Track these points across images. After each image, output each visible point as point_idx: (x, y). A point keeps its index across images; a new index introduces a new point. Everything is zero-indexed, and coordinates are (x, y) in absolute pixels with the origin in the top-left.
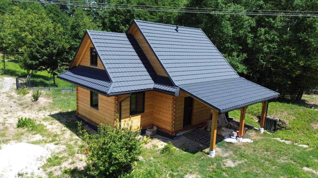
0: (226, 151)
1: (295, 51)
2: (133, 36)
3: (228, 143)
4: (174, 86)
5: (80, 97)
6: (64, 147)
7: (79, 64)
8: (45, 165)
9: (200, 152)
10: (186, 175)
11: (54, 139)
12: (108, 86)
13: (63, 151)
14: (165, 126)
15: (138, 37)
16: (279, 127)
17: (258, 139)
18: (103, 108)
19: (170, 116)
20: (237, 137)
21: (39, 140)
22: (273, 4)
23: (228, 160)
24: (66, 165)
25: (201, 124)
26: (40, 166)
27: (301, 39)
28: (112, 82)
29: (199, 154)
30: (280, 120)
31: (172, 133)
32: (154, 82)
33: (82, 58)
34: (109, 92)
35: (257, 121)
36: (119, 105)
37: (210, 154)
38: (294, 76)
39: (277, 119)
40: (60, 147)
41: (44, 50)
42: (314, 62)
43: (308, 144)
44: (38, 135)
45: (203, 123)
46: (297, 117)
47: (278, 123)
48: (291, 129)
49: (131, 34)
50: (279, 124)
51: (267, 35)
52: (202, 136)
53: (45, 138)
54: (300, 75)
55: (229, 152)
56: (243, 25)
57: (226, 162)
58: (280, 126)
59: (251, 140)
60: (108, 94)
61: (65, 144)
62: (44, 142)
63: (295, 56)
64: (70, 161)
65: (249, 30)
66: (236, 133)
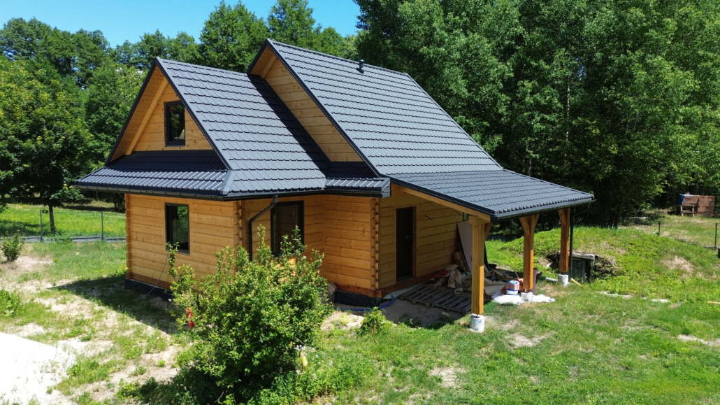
0: (505, 321)
1: (597, 126)
2: (264, 80)
3: (502, 305)
4: (376, 177)
5: (137, 230)
6: (109, 343)
7: (133, 149)
8: (64, 382)
9: (448, 325)
10: (432, 371)
11: (78, 329)
12: (223, 177)
13: (106, 352)
14: (355, 279)
15: (279, 80)
16: (597, 273)
17: (564, 295)
18: (203, 246)
19: (367, 254)
20: (519, 292)
21: (36, 334)
22: (542, 32)
23: (514, 335)
24: (124, 377)
25: (433, 274)
26: (52, 384)
27: (606, 99)
28: (231, 169)
29: (447, 328)
30: (596, 257)
31: (375, 292)
32: (324, 176)
33: (143, 133)
34: (226, 190)
35: (548, 265)
36: (245, 230)
37: (472, 325)
38: (600, 177)
39: (591, 256)
40: (96, 344)
41: (28, 144)
42: (639, 145)
43: (668, 297)
44: (31, 326)
45: (438, 272)
46: (629, 250)
47: (593, 264)
48: (622, 274)
49: (259, 77)
50: (595, 266)
51: (538, 96)
52: (442, 297)
53: (52, 330)
54: (613, 175)
55: (511, 321)
56: (487, 76)
57: (512, 339)
58: (598, 271)
59: (549, 298)
60: (224, 194)
61: (110, 338)
62: (50, 337)
63: (597, 135)
64: (132, 368)
65: (501, 86)
66: (519, 283)
